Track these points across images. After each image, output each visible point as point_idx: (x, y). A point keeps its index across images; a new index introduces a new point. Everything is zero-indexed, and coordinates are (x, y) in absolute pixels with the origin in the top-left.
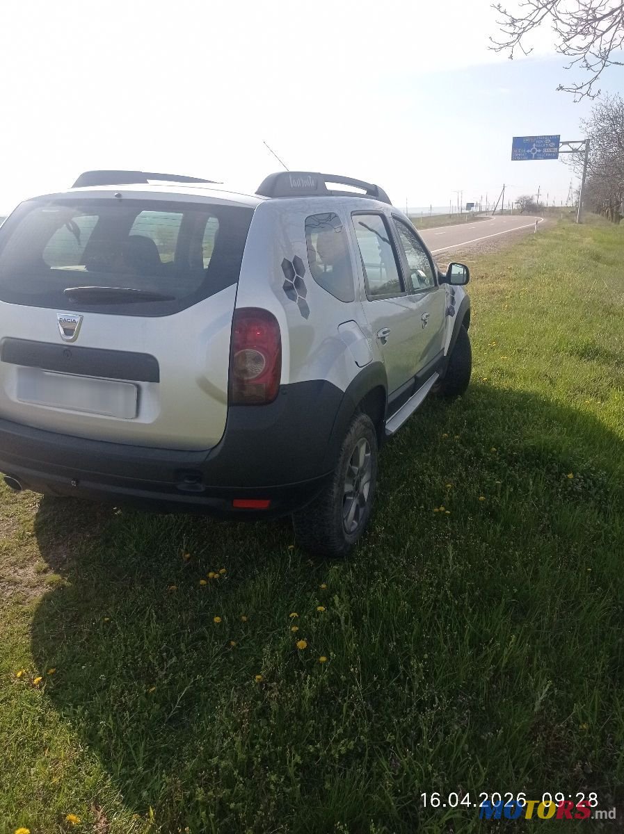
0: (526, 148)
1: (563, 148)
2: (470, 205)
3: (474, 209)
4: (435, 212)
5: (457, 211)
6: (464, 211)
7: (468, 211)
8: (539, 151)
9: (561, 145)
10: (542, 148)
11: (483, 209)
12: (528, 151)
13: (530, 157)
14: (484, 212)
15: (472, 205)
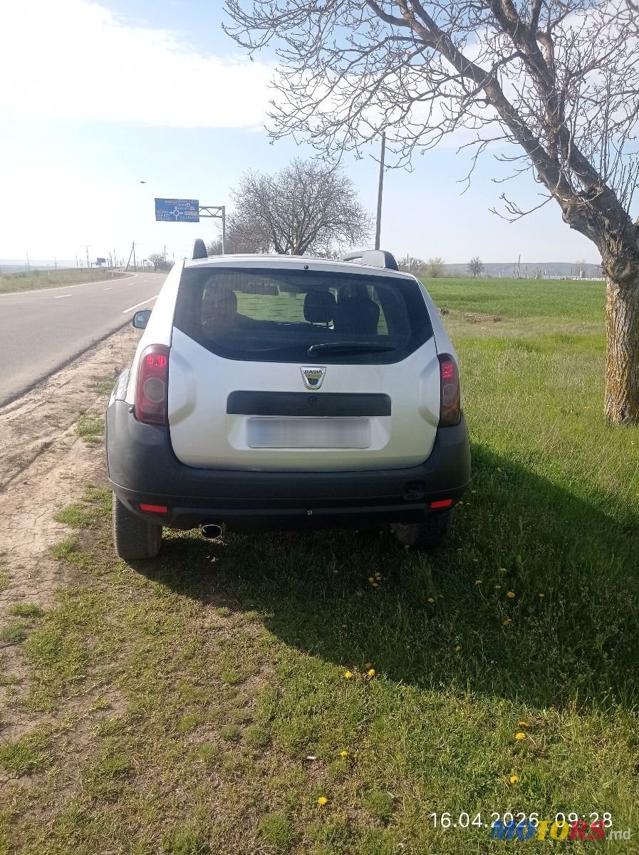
0: (170, 210)
1: (202, 212)
2: (101, 261)
3: (104, 265)
4: (61, 265)
5: (85, 266)
6: (95, 266)
7: (98, 266)
8: (182, 213)
9: (200, 209)
10: (183, 211)
11: (114, 265)
12: (171, 213)
13: (173, 219)
14: (114, 268)
15: (103, 260)
